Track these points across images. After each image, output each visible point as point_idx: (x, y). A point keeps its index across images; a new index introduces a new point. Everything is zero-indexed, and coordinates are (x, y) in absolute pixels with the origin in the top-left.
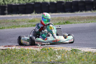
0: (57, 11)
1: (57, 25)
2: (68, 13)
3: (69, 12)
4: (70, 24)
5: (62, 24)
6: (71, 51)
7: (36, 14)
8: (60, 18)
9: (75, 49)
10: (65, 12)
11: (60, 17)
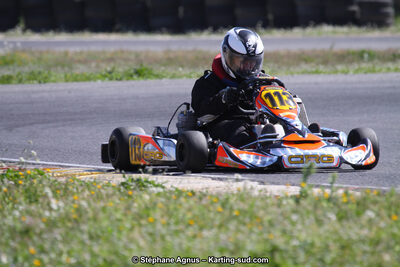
0: (117, 26)
1: (99, 81)
2: (162, 32)
3: (164, 29)
4: (152, 82)
5: (120, 79)
6: (123, 184)
7: (29, 33)
8: (122, 52)
9: (138, 180)
10: (149, 28)
11: (125, 48)
